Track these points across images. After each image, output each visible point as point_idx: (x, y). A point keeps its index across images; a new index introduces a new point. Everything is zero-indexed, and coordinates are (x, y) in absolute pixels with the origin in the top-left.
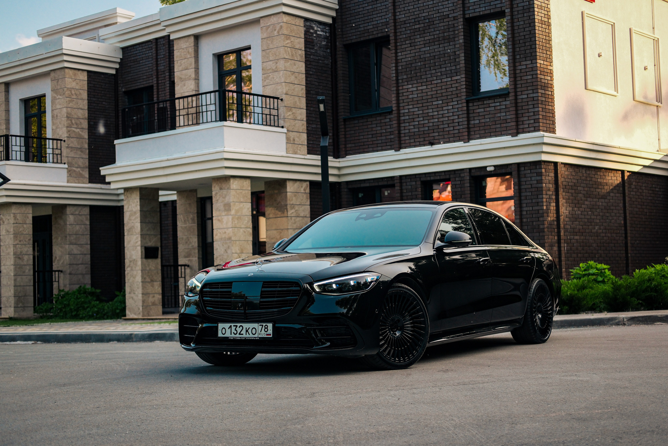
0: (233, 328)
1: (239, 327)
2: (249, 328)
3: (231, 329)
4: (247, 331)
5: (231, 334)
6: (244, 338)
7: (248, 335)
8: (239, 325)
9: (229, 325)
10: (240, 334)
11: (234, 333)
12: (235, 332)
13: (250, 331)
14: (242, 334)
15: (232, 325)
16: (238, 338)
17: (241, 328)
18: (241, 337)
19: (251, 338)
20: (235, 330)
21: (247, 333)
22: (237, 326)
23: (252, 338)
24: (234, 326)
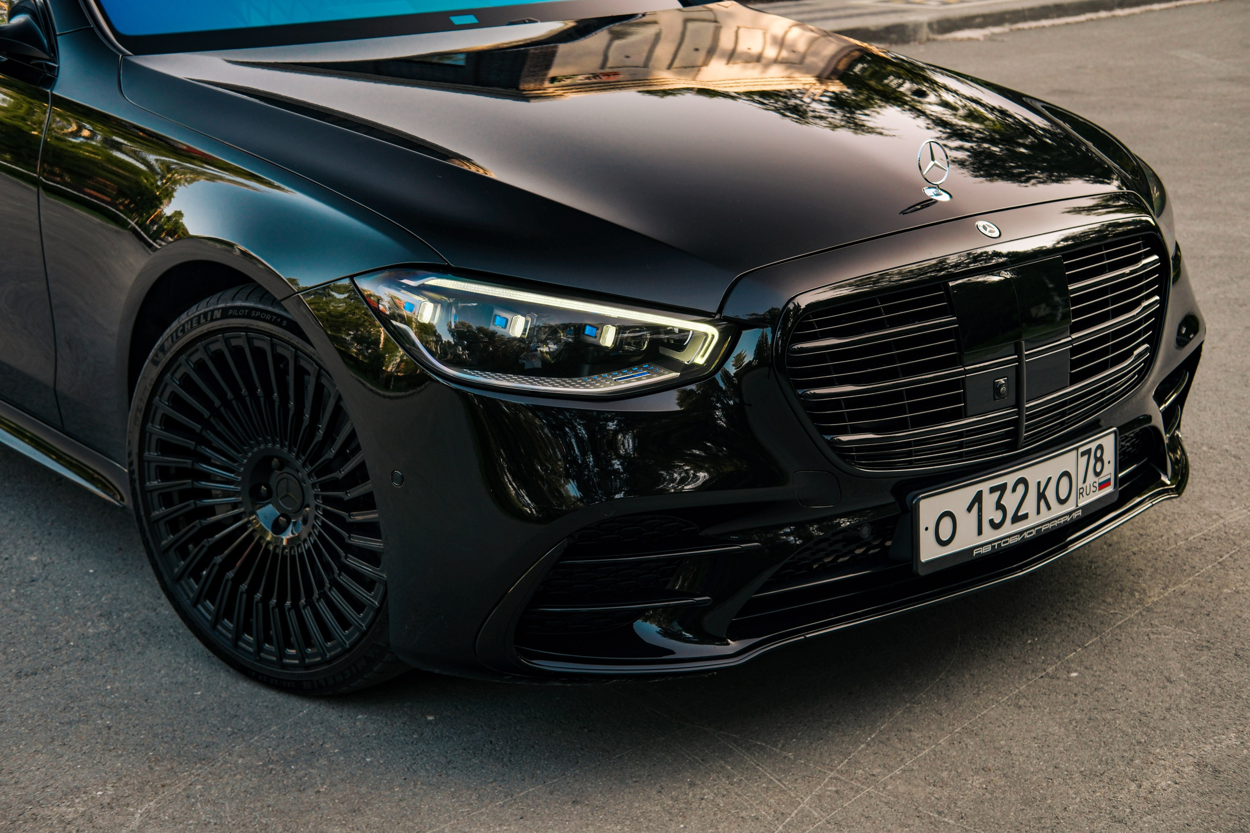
0: (990, 501)
1: (1014, 490)
2: (1050, 479)
3: (980, 510)
4: (1041, 496)
5: (980, 532)
6: (1034, 531)
7: (1046, 516)
8: (1010, 480)
9: (967, 494)
10: (1016, 519)
11: (991, 522)
12: (998, 517)
13: (1050, 494)
14: (1025, 516)
15: (985, 487)
16: (1011, 541)
17: (1021, 488)
18: (1021, 533)
19: (1056, 523)
20: (1000, 506)
21: (1042, 503)
22: (1002, 488)
23: (1062, 520)
24: (993, 490)
